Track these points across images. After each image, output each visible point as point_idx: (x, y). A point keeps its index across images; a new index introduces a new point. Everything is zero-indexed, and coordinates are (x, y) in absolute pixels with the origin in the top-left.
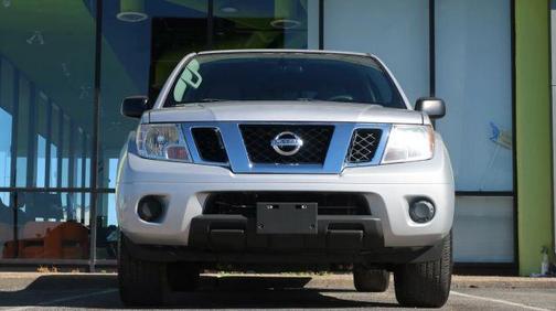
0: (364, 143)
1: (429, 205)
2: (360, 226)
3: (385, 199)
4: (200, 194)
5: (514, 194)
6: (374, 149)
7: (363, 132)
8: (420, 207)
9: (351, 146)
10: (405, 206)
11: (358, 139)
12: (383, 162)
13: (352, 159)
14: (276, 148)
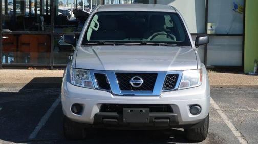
0: (171, 80)
1: (199, 107)
2: (168, 118)
3: (179, 106)
4: (98, 104)
5: (243, 35)
6: (175, 83)
7: (170, 75)
8: (194, 108)
9: (165, 82)
10: (188, 108)
11: (168, 78)
12: (179, 89)
13: (165, 88)
14: (132, 83)
